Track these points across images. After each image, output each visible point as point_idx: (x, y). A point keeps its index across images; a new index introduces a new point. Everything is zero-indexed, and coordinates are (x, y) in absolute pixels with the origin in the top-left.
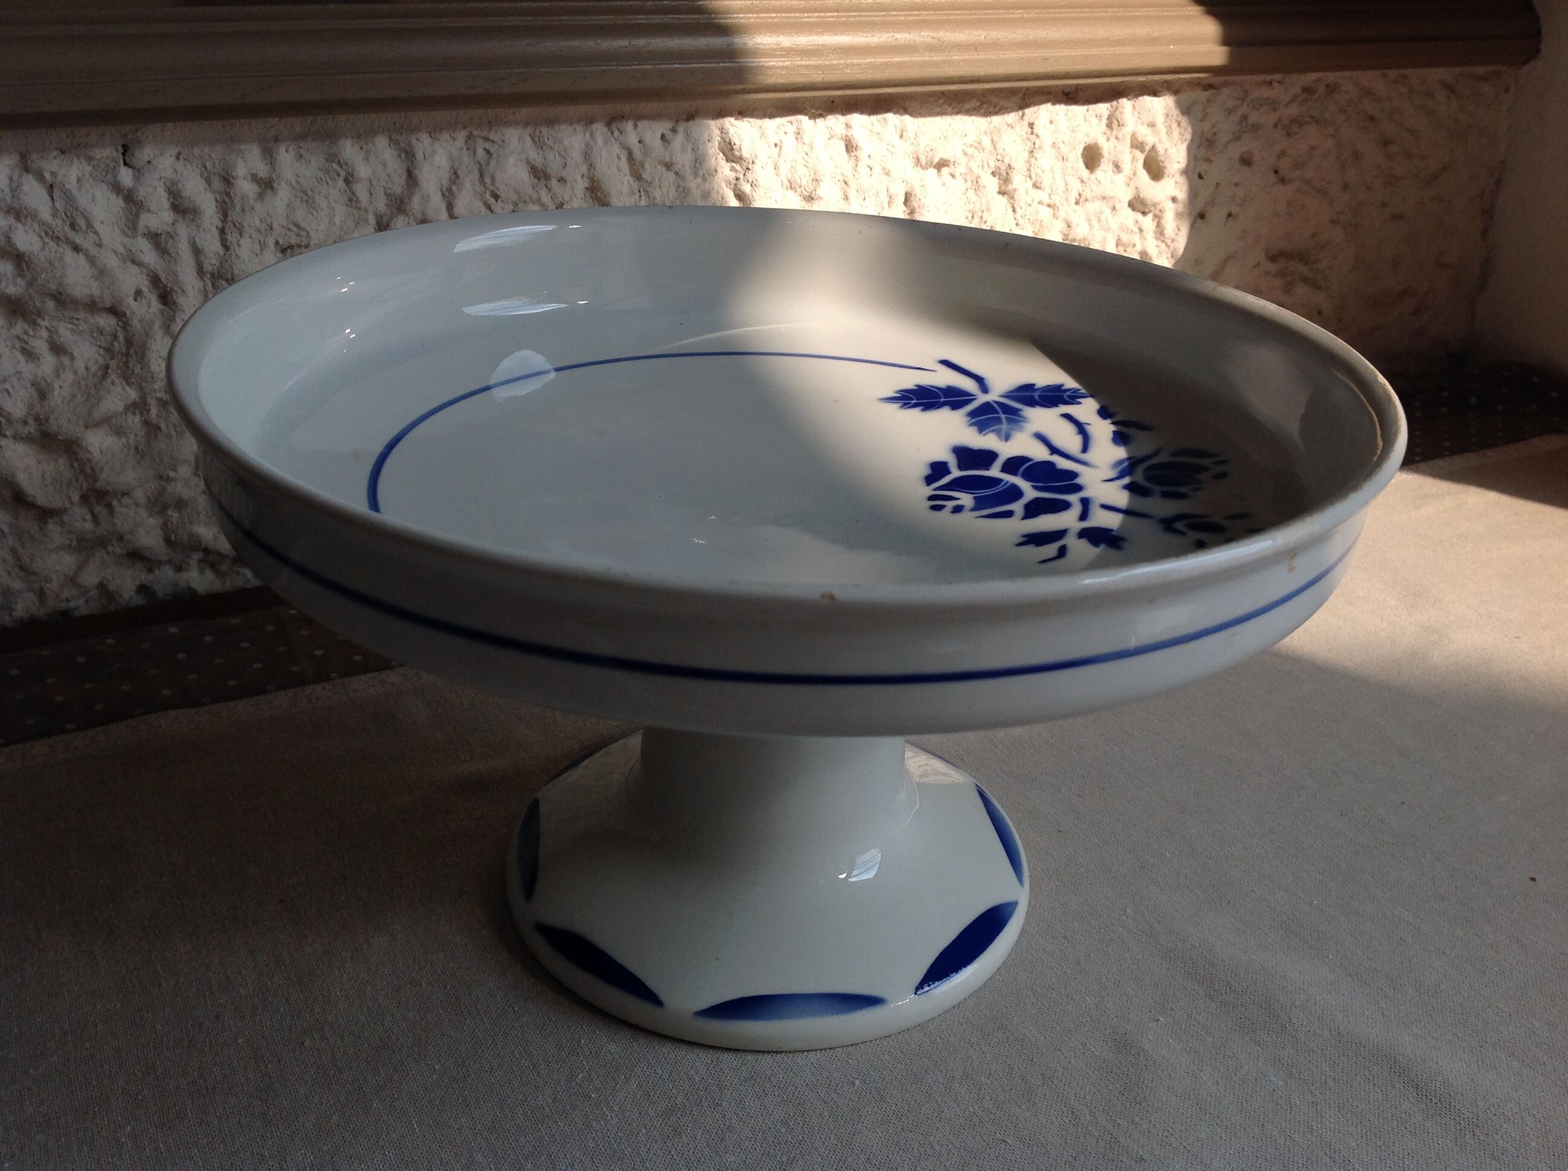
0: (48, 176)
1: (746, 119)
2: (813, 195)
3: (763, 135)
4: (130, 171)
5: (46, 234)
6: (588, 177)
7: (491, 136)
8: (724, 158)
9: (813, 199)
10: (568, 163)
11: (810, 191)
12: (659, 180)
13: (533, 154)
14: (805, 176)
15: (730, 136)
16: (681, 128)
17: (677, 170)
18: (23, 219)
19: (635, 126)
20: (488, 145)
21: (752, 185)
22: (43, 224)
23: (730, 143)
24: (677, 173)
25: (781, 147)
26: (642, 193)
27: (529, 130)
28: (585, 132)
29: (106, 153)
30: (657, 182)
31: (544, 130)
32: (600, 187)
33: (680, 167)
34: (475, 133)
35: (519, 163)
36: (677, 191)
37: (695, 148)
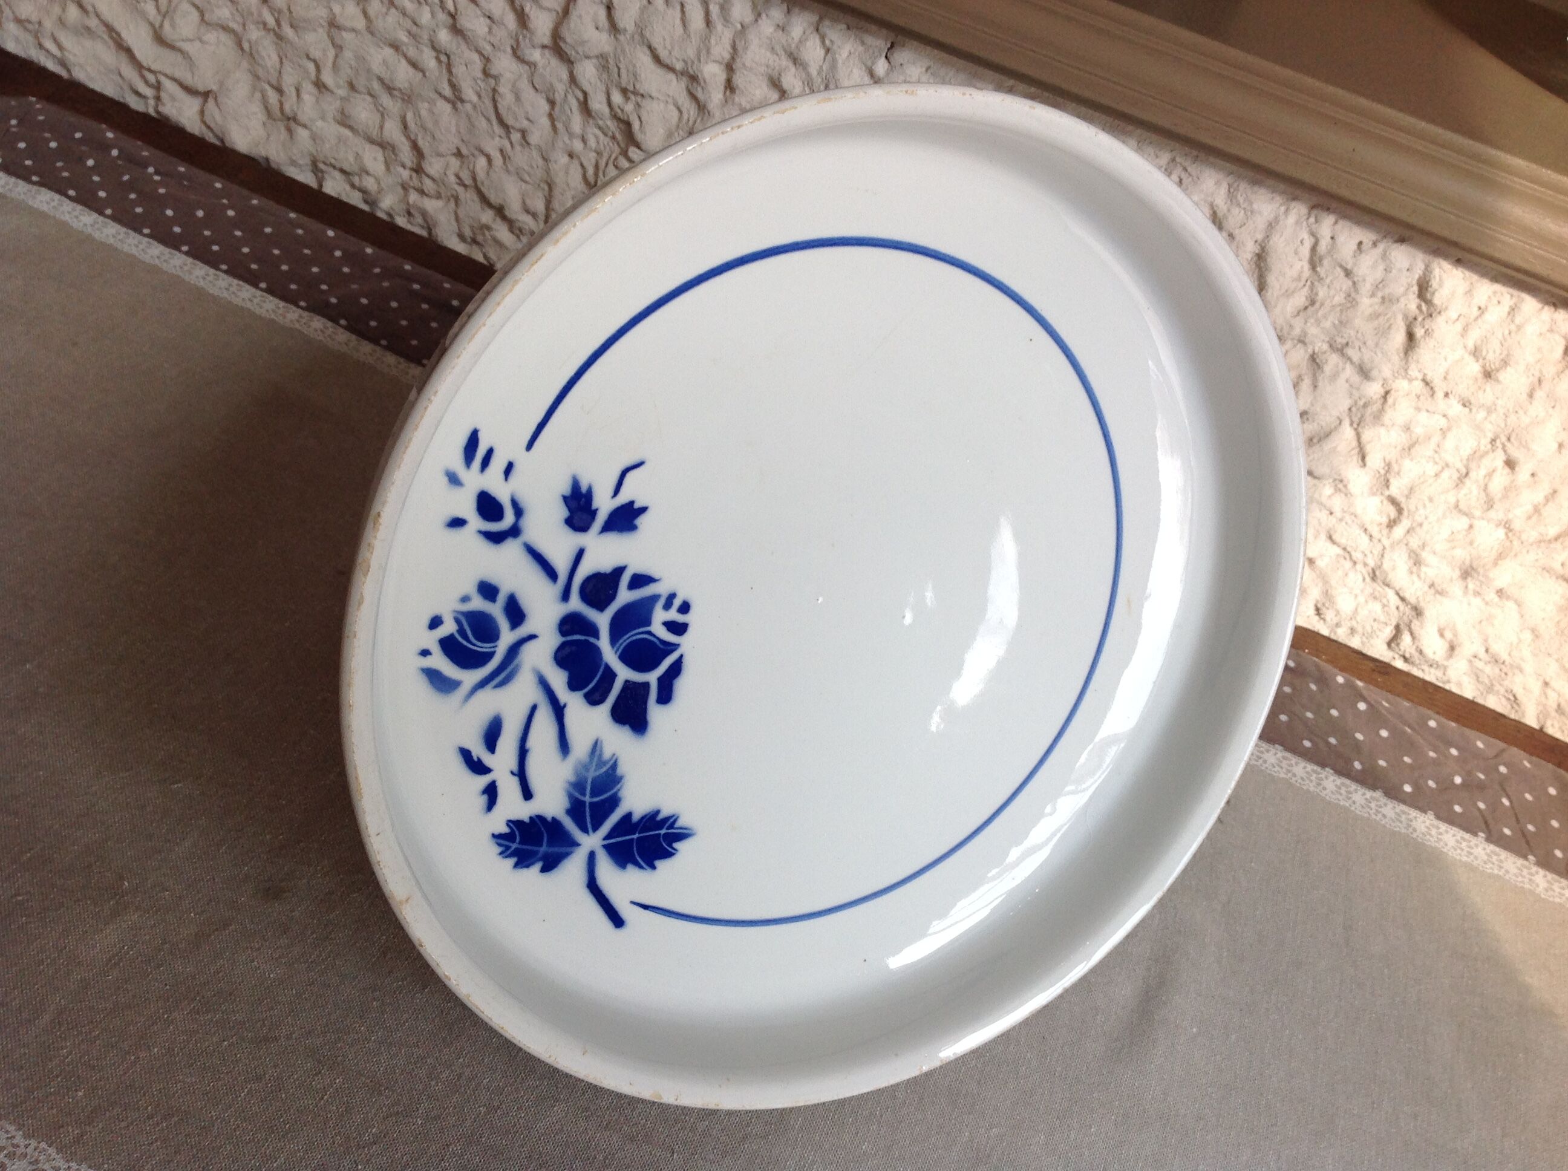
0: (827, 42)
1: (1460, 269)
2: (1493, 374)
3: (1469, 292)
4: (886, 65)
5: (808, 84)
6: (1260, 245)
7: (1189, 169)
8: (1417, 292)
9: (1490, 377)
10: (1247, 225)
11: (1493, 367)
12: (1331, 281)
13: (1221, 201)
14: (1494, 352)
15: (1432, 276)
16: (1381, 247)
17: (1356, 279)
18: (797, 66)
19: (1336, 222)
20: (1184, 175)
21: (1425, 332)
22: (808, 74)
23: (1427, 283)
24: (1354, 283)
25: (1483, 313)
26: (1309, 283)
27: (1230, 179)
28: (1281, 205)
29: (879, 43)
30: (1328, 281)
31: (1243, 186)
32: (1266, 260)
33: (1360, 279)
34: (1178, 159)
35: (1202, 202)
36: (1345, 298)
37: (1388, 269)
